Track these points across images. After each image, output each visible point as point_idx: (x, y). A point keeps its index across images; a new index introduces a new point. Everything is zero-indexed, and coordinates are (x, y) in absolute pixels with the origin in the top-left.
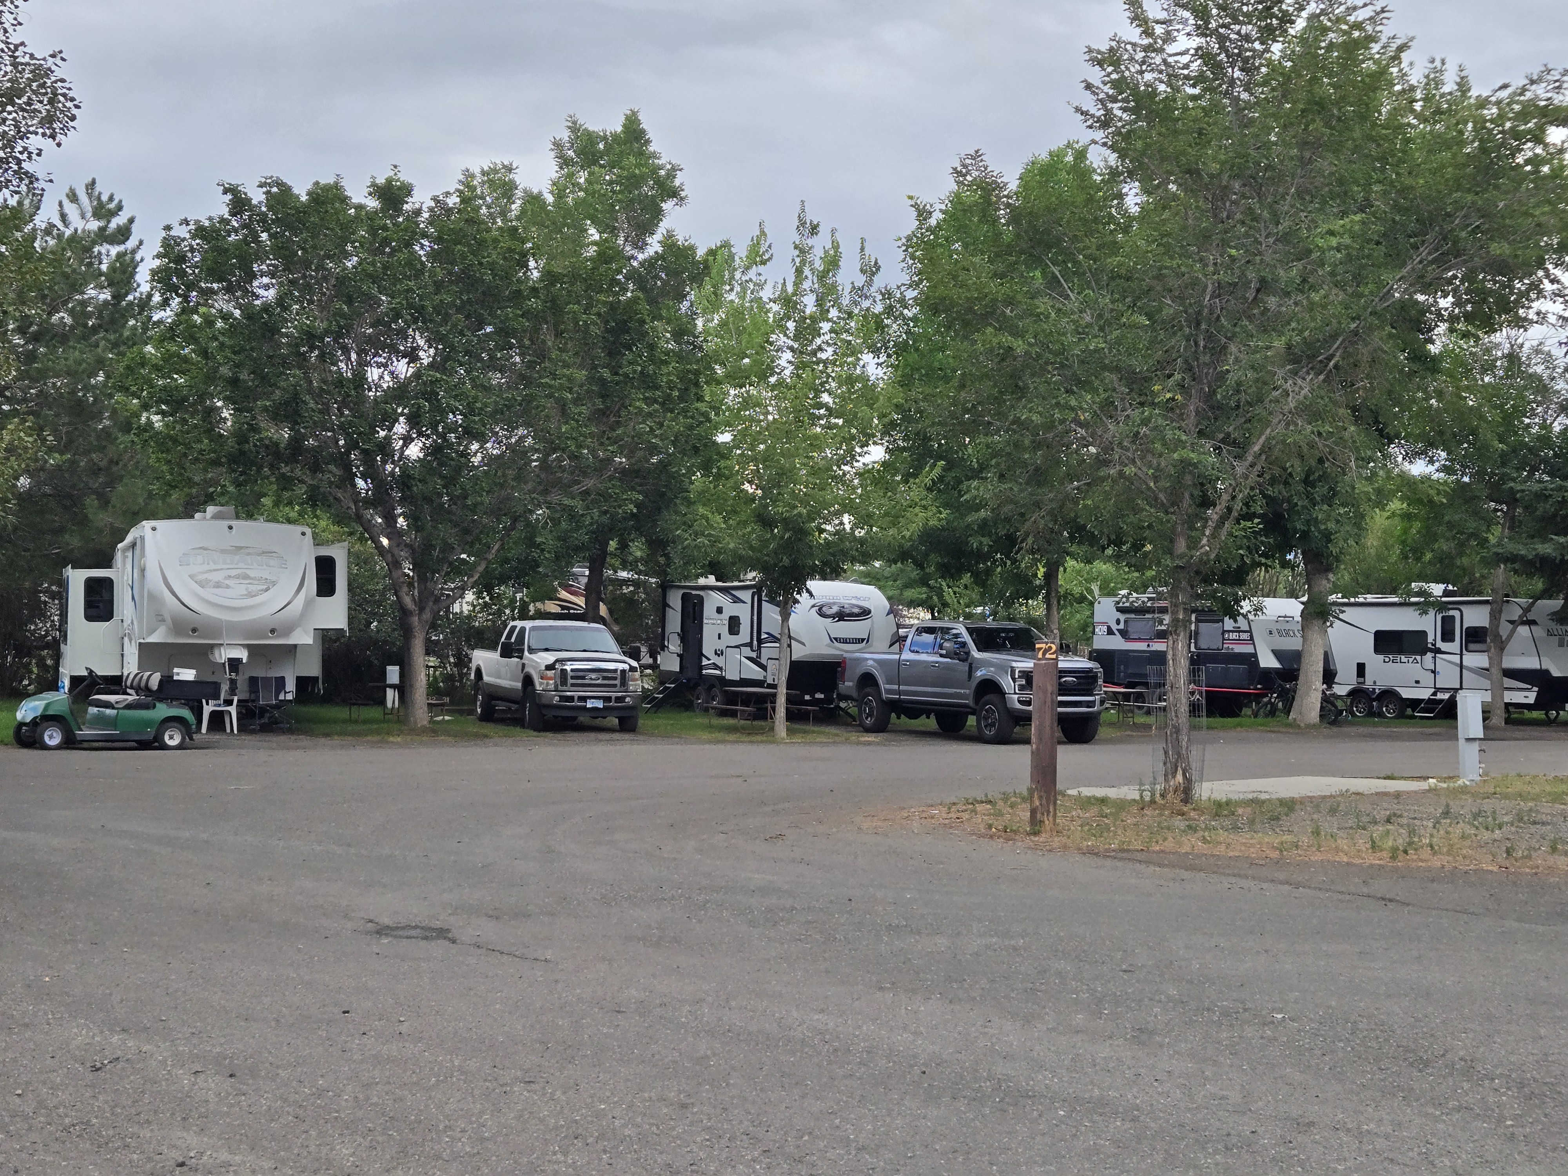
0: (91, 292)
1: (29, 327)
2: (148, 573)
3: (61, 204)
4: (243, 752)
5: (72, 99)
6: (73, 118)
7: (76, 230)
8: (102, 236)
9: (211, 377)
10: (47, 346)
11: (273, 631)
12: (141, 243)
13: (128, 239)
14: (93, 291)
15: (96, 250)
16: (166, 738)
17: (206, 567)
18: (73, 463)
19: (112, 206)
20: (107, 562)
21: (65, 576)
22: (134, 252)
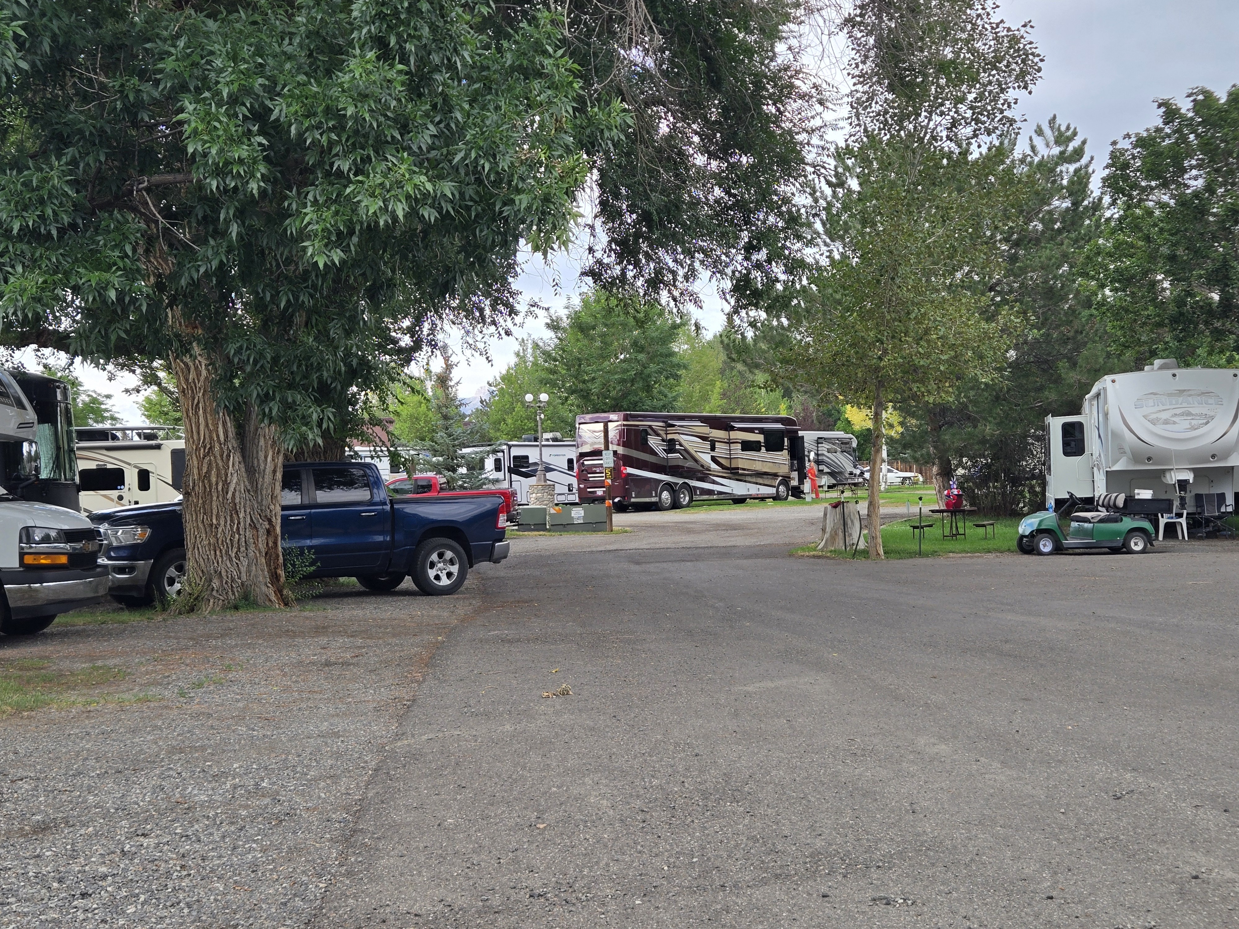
0: (1056, 203)
1: (1012, 236)
2: (1110, 416)
3: (1031, 139)
4: (1195, 554)
5: (1039, 55)
6: (1039, 70)
7: (1043, 157)
8: (1063, 158)
9: (1152, 257)
10: (1025, 249)
11: (1213, 456)
12: (1092, 158)
13: (1082, 157)
14: (1057, 202)
15: (1058, 170)
16: (1132, 544)
17: (1156, 408)
18: (1047, 335)
19: (1069, 133)
20: (1076, 409)
21: (1047, 423)
22: (1087, 166)
